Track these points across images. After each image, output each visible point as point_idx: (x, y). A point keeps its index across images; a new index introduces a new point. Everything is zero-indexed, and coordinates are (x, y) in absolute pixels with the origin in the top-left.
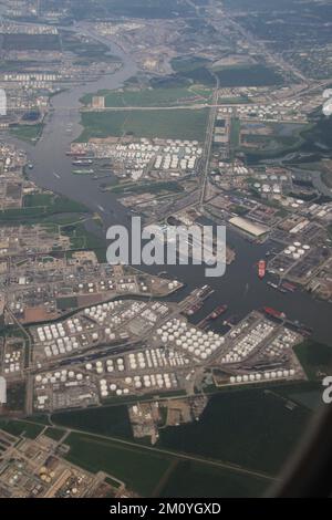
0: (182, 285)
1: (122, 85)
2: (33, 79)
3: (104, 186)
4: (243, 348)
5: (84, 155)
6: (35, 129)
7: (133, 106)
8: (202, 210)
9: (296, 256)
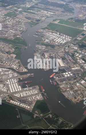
0: (27, 71)
1: (67, 19)
2: (48, 13)
3: (36, 41)
4: (23, 94)
5: (40, 32)
6: (36, 24)
7: (64, 24)
8: (54, 55)
9: (66, 76)
